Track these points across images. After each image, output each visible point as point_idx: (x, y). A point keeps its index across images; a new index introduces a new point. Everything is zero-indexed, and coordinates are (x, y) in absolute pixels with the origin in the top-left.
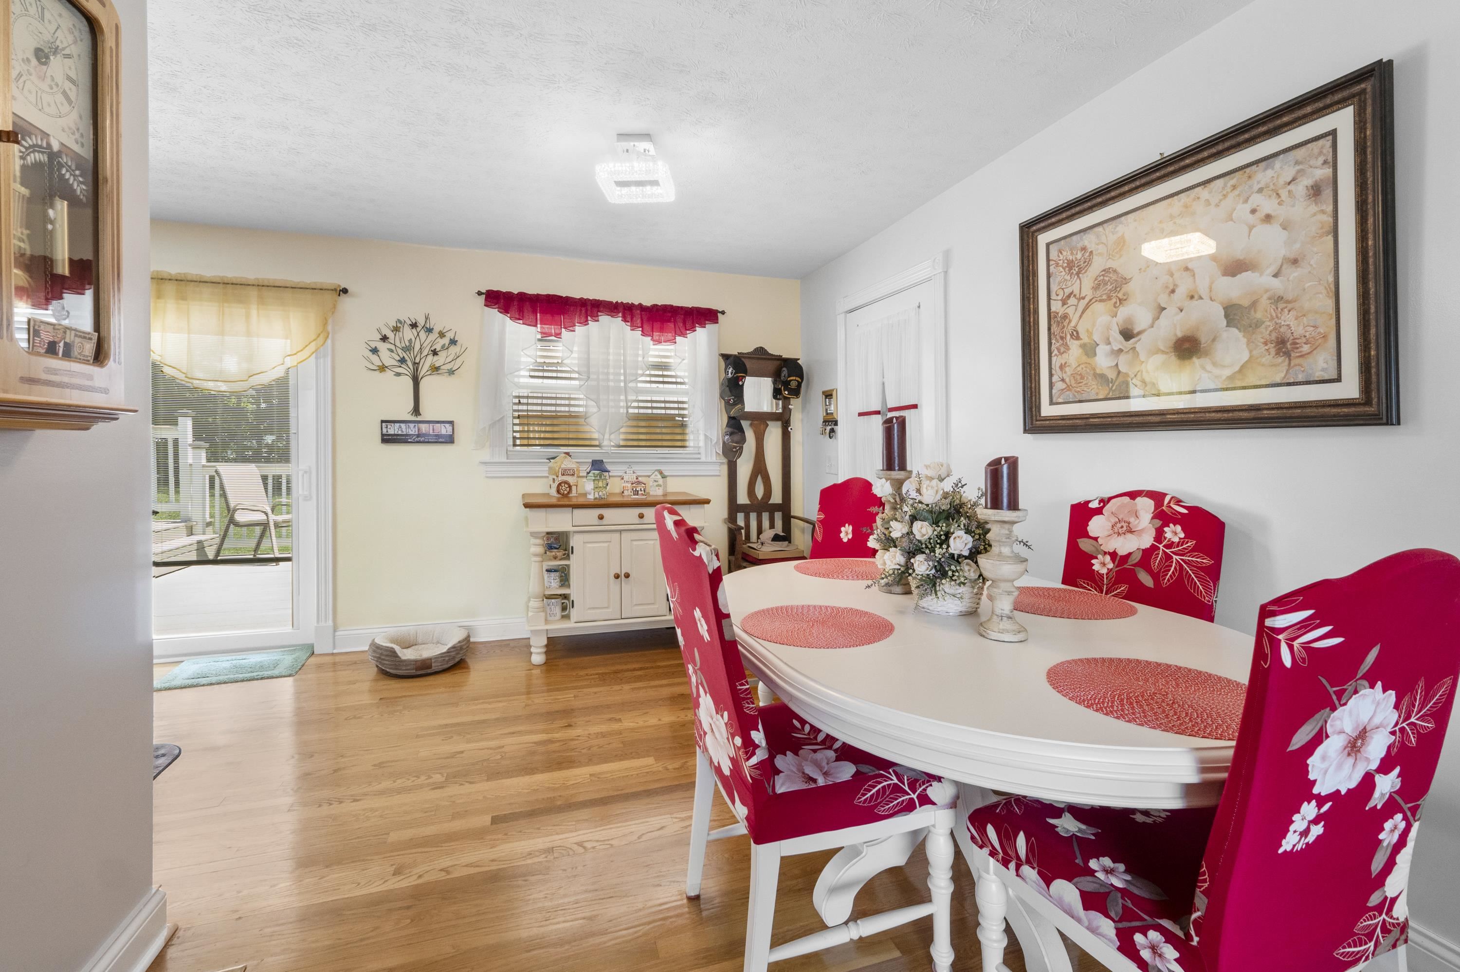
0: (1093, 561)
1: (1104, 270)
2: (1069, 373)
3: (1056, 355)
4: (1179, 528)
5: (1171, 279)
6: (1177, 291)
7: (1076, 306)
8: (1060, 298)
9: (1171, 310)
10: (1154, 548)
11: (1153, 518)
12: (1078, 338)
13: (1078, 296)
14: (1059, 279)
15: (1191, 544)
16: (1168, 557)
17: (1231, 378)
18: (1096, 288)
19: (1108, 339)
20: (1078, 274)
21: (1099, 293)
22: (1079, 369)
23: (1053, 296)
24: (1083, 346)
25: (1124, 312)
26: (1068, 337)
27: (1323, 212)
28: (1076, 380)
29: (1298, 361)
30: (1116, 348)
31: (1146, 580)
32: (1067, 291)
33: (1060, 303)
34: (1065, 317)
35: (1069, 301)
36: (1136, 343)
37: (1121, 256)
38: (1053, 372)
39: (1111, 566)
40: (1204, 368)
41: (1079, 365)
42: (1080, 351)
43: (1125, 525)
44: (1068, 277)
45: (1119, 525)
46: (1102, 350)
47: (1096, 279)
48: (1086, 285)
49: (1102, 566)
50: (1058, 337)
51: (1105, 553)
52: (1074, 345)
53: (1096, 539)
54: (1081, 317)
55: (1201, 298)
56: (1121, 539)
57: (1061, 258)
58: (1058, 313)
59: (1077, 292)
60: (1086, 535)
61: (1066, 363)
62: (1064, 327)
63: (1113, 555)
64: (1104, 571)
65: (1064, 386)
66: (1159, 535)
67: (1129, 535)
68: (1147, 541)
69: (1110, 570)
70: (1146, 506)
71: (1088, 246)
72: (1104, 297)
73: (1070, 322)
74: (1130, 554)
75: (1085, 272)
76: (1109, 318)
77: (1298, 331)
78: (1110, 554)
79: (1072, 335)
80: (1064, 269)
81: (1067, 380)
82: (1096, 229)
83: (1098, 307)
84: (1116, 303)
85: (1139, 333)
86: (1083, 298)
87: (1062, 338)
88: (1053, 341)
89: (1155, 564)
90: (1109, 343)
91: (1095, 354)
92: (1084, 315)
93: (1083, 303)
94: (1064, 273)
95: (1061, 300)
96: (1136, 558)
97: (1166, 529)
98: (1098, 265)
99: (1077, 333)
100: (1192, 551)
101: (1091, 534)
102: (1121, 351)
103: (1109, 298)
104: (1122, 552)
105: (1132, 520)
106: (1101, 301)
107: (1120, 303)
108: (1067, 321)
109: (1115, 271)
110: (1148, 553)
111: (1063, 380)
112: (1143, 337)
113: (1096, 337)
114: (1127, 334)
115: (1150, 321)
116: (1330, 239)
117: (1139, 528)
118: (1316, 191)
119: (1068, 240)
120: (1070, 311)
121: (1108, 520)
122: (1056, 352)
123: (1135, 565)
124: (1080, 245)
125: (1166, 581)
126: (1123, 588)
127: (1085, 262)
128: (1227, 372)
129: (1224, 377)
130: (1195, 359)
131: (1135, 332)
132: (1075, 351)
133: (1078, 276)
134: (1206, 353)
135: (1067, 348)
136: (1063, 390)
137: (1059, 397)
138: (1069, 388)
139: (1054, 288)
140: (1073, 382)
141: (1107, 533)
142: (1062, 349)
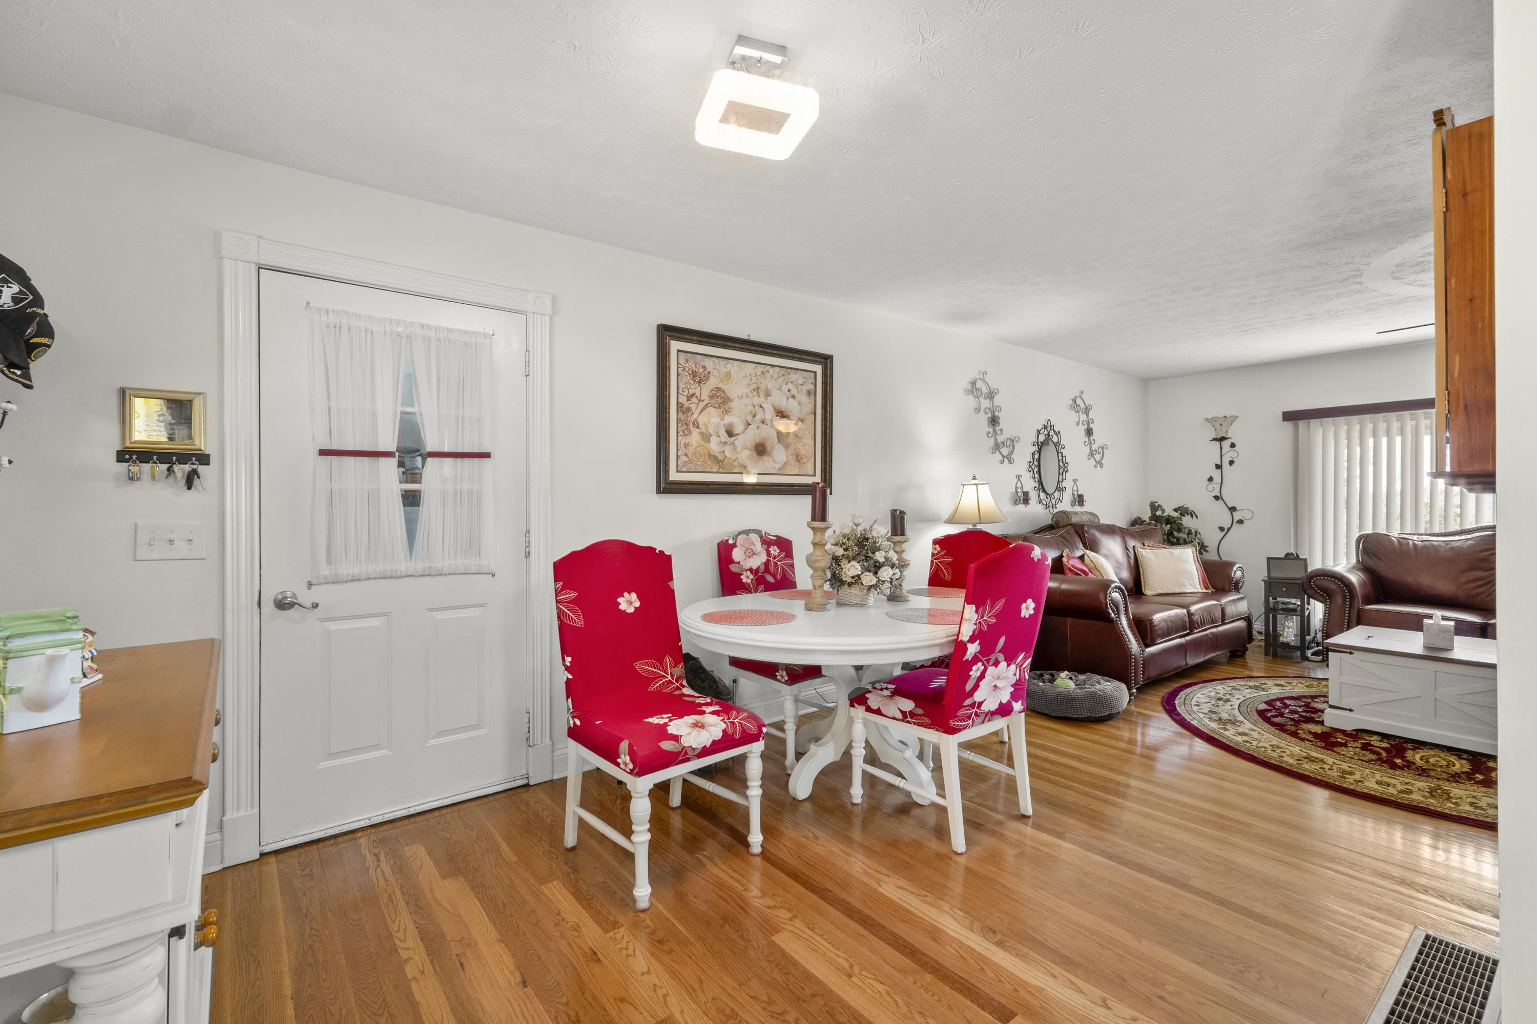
0: (742, 577)
1: (717, 388)
2: (691, 451)
3: (681, 435)
4: (776, 548)
5: (754, 410)
6: (756, 416)
7: (698, 404)
8: (685, 394)
9: (753, 427)
10: (768, 561)
11: (762, 544)
12: (698, 427)
13: (699, 398)
14: (685, 380)
15: (783, 554)
16: (776, 564)
17: (779, 469)
18: (711, 397)
19: (718, 433)
20: (699, 382)
21: (713, 401)
22: (699, 449)
23: (680, 391)
24: (702, 434)
25: (728, 419)
26: (691, 425)
27: (811, 403)
28: (696, 456)
29: (803, 465)
30: (723, 441)
31: (770, 579)
32: (692, 392)
33: (685, 399)
34: (689, 409)
35: (692, 399)
36: (735, 440)
37: (728, 384)
38: (679, 448)
39: (752, 577)
40: (768, 461)
41: (699, 447)
42: (700, 436)
43: (750, 551)
44: (692, 382)
45: (748, 552)
46: (714, 439)
47: (711, 392)
48: (705, 392)
49: (747, 578)
50: (683, 422)
51: (746, 570)
52: (695, 432)
53: (739, 563)
54: (700, 413)
55: (767, 424)
56: (751, 559)
57: (688, 366)
58: (683, 405)
59: (698, 394)
60: (732, 562)
61: (689, 443)
62: (688, 416)
63: (751, 570)
64: (749, 581)
65: (687, 460)
66: (769, 554)
67: (755, 556)
68: (764, 558)
69: (752, 580)
70: (755, 538)
71: (708, 367)
72: (716, 405)
73: (692, 414)
74: (759, 567)
75: (705, 384)
76: (719, 420)
77: (803, 452)
78: (749, 570)
79: (694, 424)
80: (690, 374)
81: (690, 455)
82: (714, 359)
83: (711, 410)
84: (723, 412)
85: (737, 435)
86: (703, 401)
87: (686, 424)
88: (680, 425)
89: (772, 569)
90: (719, 436)
91: (710, 442)
92: (703, 413)
93: (702, 405)
94: (689, 378)
95: (687, 396)
96: (762, 568)
97: (770, 549)
98: (713, 382)
99: (698, 423)
100: (785, 558)
101: (736, 560)
102: (726, 443)
103: (719, 407)
104: (755, 567)
105: (752, 547)
106: (714, 407)
107: (726, 413)
108: (691, 412)
109: (723, 391)
110: (767, 564)
111: (686, 455)
112: (739, 437)
113: (711, 430)
114: (730, 434)
115: (743, 429)
116: (813, 416)
117: (758, 551)
118: (809, 393)
119: (693, 355)
120: (693, 407)
121: (741, 550)
122: (681, 433)
123: (763, 573)
124: (702, 363)
125: (779, 577)
126: (762, 587)
127: (704, 377)
128: (779, 466)
129: (777, 468)
130: (765, 457)
131: (735, 433)
132: (695, 438)
133: (699, 384)
134: (769, 455)
135: (690, 433)
136: (686, 462)
137: (684, 466)
138: (690, 461)
139: (681, 386)
140: (694, 458)
141: (743, 558)
142: (686, 433)
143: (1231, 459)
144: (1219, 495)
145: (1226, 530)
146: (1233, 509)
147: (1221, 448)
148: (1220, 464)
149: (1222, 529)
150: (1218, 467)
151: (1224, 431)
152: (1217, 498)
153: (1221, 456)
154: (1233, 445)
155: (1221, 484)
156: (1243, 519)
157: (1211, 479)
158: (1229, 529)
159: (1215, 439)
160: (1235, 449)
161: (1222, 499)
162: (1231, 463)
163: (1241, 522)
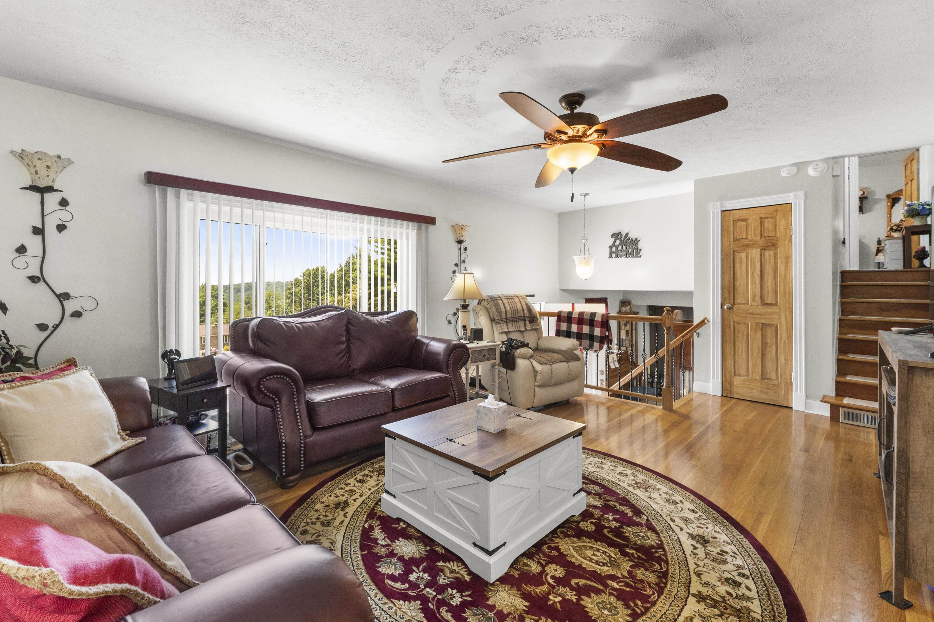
143: (61, 222)
144: (40, 276)
145: (51, 328)
146: (63, 297)
147: (42, 203)
148: (40, 226)
149: (42, 327)
150: (38, 231)
151: (51, 178)
152: (34, 279)
153: (43, 216)
154: (64, 203)
155: (43, 258)
156: (81, 310)
157: (21, 250)
158: (56, 327)
159: (33, 188)
160: (68, 208)
161: (45, 281)
162: (61, 228)
163: (77, 314)
